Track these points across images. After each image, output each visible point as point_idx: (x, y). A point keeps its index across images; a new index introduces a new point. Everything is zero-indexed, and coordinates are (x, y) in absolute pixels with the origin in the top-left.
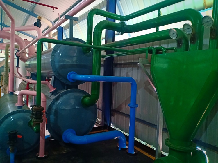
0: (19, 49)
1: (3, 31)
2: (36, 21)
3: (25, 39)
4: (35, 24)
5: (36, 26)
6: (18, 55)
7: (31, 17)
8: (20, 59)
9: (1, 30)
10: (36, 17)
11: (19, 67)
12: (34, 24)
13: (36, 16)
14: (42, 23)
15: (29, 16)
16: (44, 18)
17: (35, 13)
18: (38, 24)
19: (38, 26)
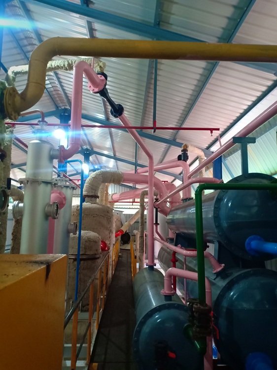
0: (158, 197)
1: (138, 173)
2: (180, 153)
3: (165, 182)
4: (179, 158)
5: (181, 160)
6: (157, 205)
7: (173, 148)
8: (160, 212)
9: (135, 173)
10: (181, 147)
11: (158, 224)
12: (177, 157)
13: (179, 145)
14: (189, 153)
15: (170, 147)
16: (192, 145)
17: (178, 140)
18: (183, 157)
19: (183, 160)
